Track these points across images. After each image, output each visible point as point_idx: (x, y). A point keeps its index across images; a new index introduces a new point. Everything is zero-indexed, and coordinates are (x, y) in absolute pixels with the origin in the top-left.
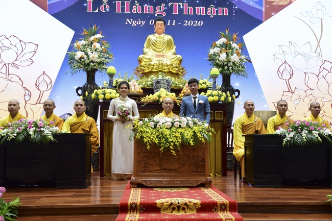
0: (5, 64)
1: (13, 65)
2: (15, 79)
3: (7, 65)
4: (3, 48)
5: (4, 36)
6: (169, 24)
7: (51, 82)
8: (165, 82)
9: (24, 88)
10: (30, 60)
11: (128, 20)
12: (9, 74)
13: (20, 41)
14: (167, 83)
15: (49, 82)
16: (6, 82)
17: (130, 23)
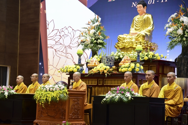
0: (65, 47)
1: (69, 46)
2: (70, 56)
3: (66, 47)
4: (65, 36)
5: (65, 28)
6: (162, 1)
7: (87, 57)
8: (105, 58)
9: (74, 62)
10: (77, 43)
11: (133, 3)
12: (67, 53)
13: (73, 29)
14: (107, 59)
15: (86, 57)
16: (66, 58)
17: (135, 6)
